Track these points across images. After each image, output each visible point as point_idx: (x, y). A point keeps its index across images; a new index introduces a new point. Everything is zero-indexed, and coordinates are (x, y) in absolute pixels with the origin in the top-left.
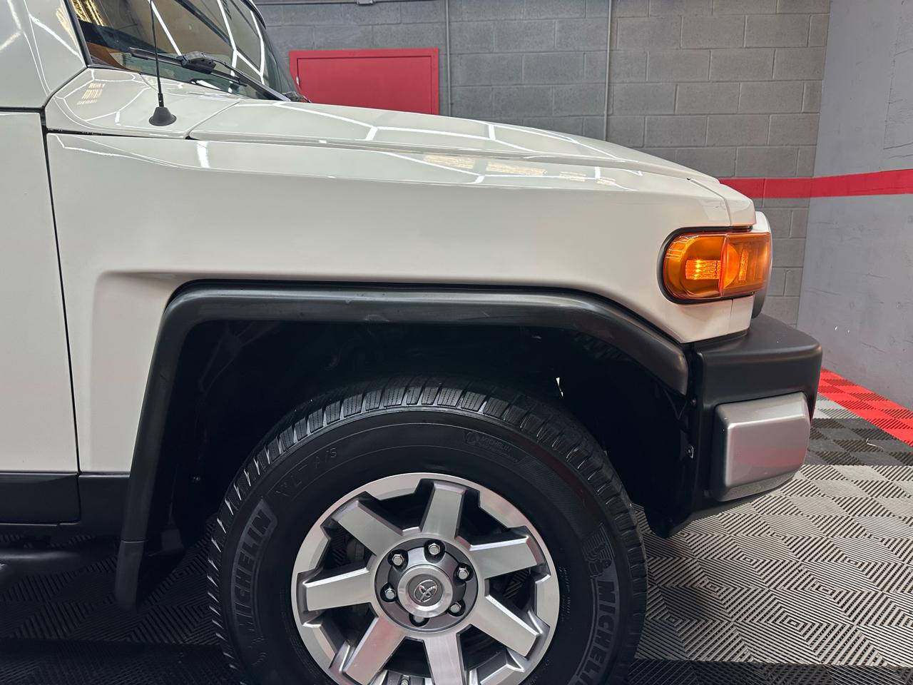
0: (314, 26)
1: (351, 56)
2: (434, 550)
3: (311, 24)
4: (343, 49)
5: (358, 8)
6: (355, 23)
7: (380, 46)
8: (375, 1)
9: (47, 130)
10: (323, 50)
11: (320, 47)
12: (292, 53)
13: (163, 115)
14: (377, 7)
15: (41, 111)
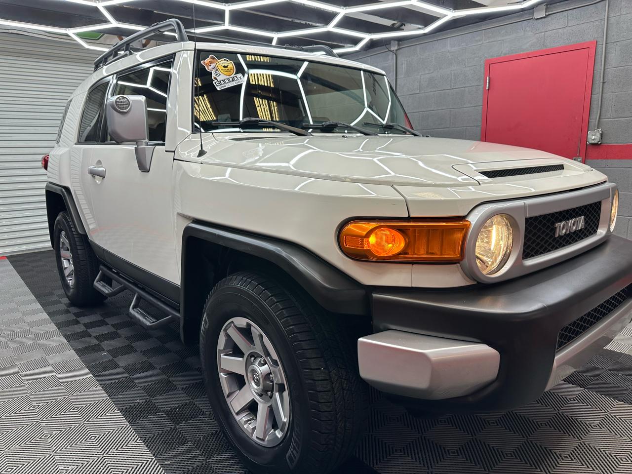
0: (503, 40)
1: (528, 57)
5: (535, 22)
6: (532, 33)
7: (549, 46)
8: (547, 14)
9: (174, 159)
10: (508, 55)
11: (506, 54)
12: (487, 61)
13: (202, 153)
14: (549, 18)
15: (174, 152)
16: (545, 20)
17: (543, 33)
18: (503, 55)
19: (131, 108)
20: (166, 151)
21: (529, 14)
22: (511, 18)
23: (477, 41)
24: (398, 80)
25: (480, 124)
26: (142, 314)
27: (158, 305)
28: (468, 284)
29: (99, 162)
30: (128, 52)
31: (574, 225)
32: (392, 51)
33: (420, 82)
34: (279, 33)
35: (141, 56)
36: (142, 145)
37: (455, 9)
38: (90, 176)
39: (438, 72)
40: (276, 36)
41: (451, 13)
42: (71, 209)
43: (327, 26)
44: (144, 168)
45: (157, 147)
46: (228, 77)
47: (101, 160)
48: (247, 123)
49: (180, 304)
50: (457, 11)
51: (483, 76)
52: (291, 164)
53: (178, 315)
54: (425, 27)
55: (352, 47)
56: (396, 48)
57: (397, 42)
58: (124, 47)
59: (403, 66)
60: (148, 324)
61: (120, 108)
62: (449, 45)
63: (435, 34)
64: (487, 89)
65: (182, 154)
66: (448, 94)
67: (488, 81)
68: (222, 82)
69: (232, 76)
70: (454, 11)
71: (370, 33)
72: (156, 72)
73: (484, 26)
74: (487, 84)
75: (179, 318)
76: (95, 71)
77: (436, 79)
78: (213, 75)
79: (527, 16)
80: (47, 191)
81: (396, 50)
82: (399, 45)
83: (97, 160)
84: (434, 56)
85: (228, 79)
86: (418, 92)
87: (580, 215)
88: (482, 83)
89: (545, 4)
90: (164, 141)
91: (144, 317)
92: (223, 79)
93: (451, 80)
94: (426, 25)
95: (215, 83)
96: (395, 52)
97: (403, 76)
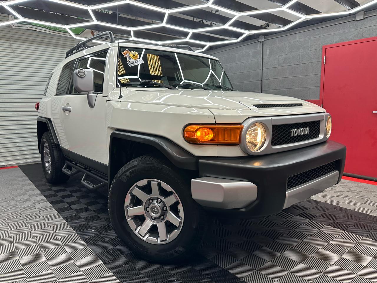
0: (334, 34)
1: (351, 44)
2: (159, 201)
3: (334, 33)
4: (347, 41)
5: (357, 22)
6: (354, 29)
7: (366, 37)
8: (365, 17)
9: (107, 100)
10: (338, 43)
11: (337, 42)
12: (323, 47)
13: (121, 97)
14: (366, 20)
15: (107, 97)
16: (363, 21)
17: (362, 29)
18: (334, 43)
19: (85, 75)
20: (103, 97)
21: (352, 18)
22: (340, 20)
23: (317, 35)
24: (264, 59)
25: (319, 85)
26: (88, 183)
27: (97, 178)
28: (243, 155)
29: (68, 104)
30: (84, 48)
31: (302, 131)
32: (260, 42)
33: (278, 60)
34: (194, 29)
35: (86, 52)
36: (91, 94)
37: (306, 14)
38: (63, 111)
39: (291, 54)
40: (191, 31)
41: (304, 16)
42: (51, 131)
43: (225, 25)
44: (91, 105)
45: (98, 95)
46: (135, 60)
47: (69, 103)
48: (144, 83)
49: (108, 175)
50: (308, 15)
51: (321, 56)
52: (161, 101)
53: (107, 182)
54: (284, 26)
55: (235, 39)
56: (263, 40)
57: (263, 36)
58: (82, 45)
59: (267, 51)
60: (91, 187)
61: (80, 75)
62: (298, 37)
63: (288, 31)
64: (324, 63)
65: (110, 97)
66: (298, 67)
67: (324, 59)
68: (132, 63)
69: (137, 60)
70: (306, 16)
71: (249, 30)
72: (92, 59)
73: (321, 25)
74: (324, 60)
75: (107, 183)
76: (66, 58)
77: (289, 58)
78: (128, 59)
79: (351, 19)
80: (38, 122)
81: (263, 41)
82: (264, 38)
83: (67, 103)
84: (288, 45)
85: (135, 61)
86: (277, 66)
87: (306, 127)
88: (320, 60)
89: (363, 11)
90: (102, 92)
91: (89, 184)
92: (132, 61)
93: (299, 58)
94: (285, 25)
95: (129, 63)
96: (262, 42)
97: (267, 57)
